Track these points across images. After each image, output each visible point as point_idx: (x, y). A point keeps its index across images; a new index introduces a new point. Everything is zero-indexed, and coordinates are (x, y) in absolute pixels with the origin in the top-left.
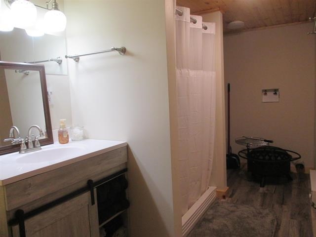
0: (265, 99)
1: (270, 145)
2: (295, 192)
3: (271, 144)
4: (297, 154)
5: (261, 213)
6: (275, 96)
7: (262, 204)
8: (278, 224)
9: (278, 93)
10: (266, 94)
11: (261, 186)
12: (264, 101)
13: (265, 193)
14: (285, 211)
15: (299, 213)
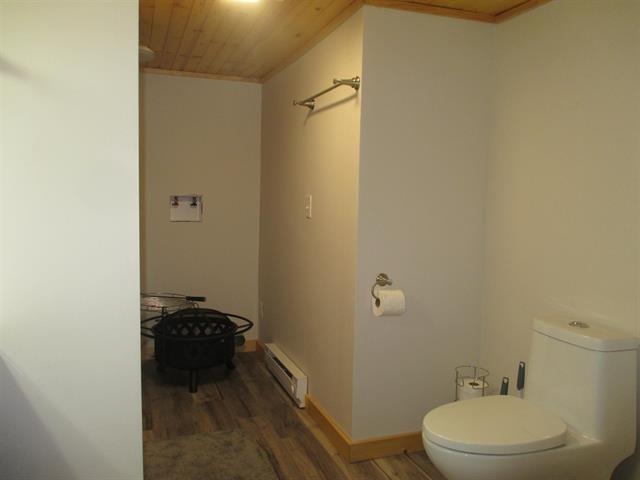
0: (175, 214)
1: (201, 307)
2: (253, 388)
3: (201, 305)
4: (244, 319)
5: (229, 444)
6: (193, 209)
7: (219, 426)
8: (269, 456)
9: (198, 203)
10: (176, 204)
11: (191, 391)
12: (172, 219)
13: (206, 403)
14: (264, 428)
15: (286, 426)
